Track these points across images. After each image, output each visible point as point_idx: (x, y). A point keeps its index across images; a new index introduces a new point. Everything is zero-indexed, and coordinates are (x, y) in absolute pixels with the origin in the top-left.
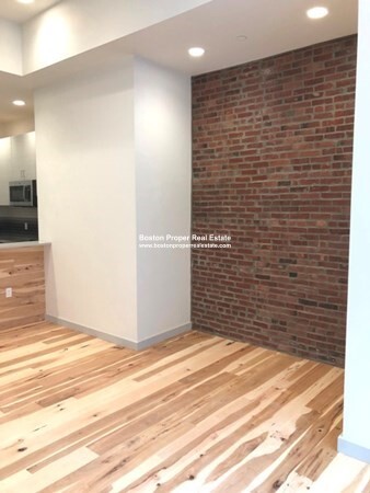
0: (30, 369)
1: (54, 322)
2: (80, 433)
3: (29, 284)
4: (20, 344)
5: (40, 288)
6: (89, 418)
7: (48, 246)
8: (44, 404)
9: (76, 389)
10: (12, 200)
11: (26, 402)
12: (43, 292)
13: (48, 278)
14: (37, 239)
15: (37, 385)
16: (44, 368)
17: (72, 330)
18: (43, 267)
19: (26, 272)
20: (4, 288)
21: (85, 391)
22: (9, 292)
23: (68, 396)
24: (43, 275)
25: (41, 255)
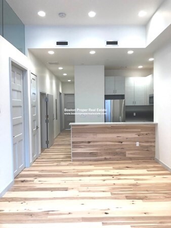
0: (133, 181)
1: (157, 162)
2: (133, 218)
3: (147, 142)
4: (137, 168)
5: (153, 144)
6: (142, 213)
7: (156, 124)
8: (128, 198)
9: (146, 197)
10: (150, 103)
11: (122, 194)
12: (154, 146)
13: (156, 140)
14: (153, 121)
15: (131, 188)
16: (139, 182)
17: (164, 168)
18: (154, 134)
19: (146, 136)
20: (136, 142)
21: (149, 199)
22: (138, 144)
23: (140, 198)
24: (154, 138)
25: (154, 129)
